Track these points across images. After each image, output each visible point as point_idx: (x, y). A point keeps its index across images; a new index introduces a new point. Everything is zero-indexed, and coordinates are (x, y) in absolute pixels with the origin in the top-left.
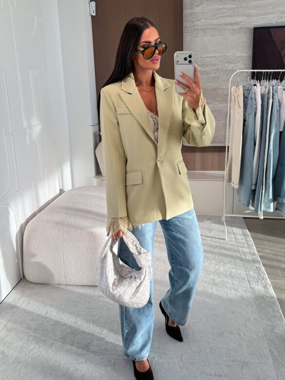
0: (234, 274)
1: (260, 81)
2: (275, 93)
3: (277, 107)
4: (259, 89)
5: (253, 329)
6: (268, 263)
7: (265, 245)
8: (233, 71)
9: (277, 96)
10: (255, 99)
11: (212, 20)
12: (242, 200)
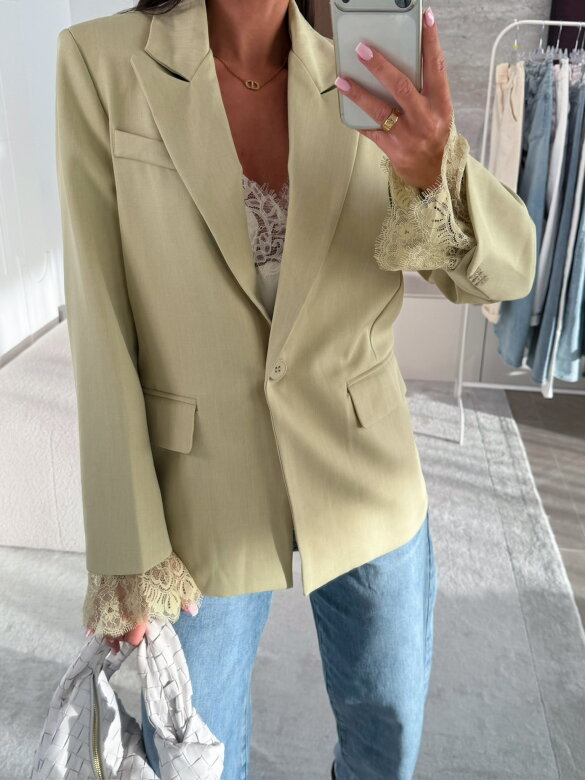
0: (476, 532)
1: (570, 51)
4: (566, 73)
5: (514, 681)
6: (558, 504)
7: (551, 457)
8: (502, 22)
10: (555, 100)
12: (504, 351)
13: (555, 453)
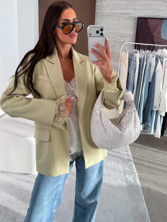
0: (116, 169)
1: (139, 50)
2: (148, 58)
3: (148, 67)
4: (138, 55)
6: (137, 162)
7: (136, 150)
9: (149, 60)
10: (136, 61)
11: (113, 10)
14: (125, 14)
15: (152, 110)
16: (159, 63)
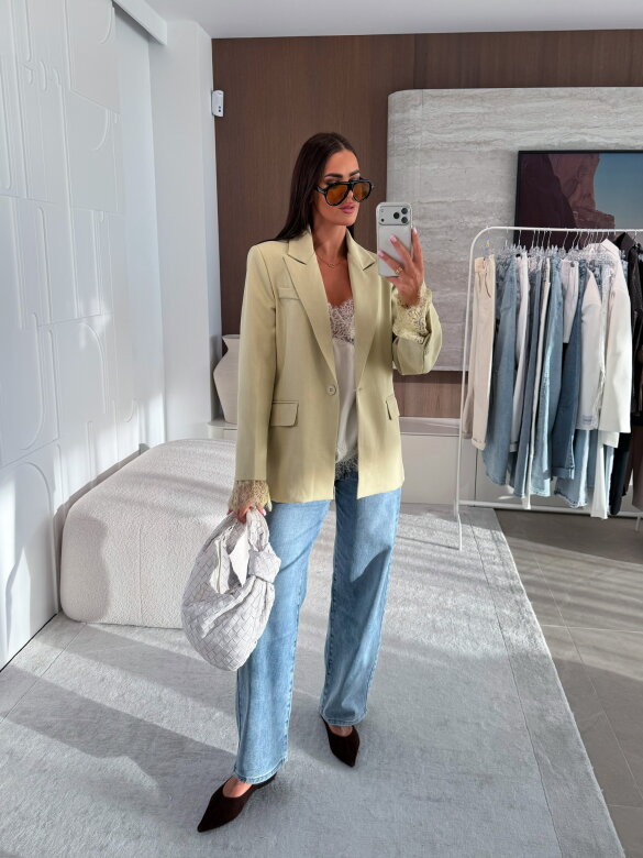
0: (474, 613)
1: (528, 248)
2: (555, 270)
3: (558, 298)
4: (525, 263)
5: (505, 715)
6: (541, 592)
7: (533, 560)
8: (478, 229)
9: (560, 276)
10: (518, 282)
11: (441, 133)
12: (491, 473)
13: (536, 557)
14: (479, 144)
15: (577, 431)
16: (592, 282)
